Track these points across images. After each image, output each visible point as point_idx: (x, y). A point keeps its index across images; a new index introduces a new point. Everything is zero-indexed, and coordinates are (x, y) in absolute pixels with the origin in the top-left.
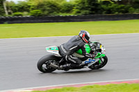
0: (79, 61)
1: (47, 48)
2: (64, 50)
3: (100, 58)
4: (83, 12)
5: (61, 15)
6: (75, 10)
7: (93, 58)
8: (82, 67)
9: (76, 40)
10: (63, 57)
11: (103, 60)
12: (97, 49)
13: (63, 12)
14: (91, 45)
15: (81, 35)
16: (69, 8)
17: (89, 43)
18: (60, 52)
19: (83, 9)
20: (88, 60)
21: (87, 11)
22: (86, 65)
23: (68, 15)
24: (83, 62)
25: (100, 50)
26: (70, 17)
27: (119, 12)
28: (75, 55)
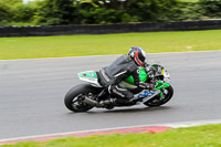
0: (130, 94)
1: (80, 75)
2: (106, 77)
3: (162, 90)
4: (50, 21)
5: (15, 25)
6: (37, 18)
7: (150, 89)
8: (135, 102)
9: (124, 62)
10: (104, 88)
11: (166, 92)
12: (157, 74)
13: (17, 20)
14: (148, 69)
15: (132, 54)
16: (27, 15)
17: (144, 65)
18: (99, 81)
19: (50, 15)
20: (142, 93)
21: (57, 19)
22: (140, 99)
23: (26, 25)
24: (136, 96)
25: (162, 77)
26: (29, 28)
27: (107, 21)
28: (123, 84)
